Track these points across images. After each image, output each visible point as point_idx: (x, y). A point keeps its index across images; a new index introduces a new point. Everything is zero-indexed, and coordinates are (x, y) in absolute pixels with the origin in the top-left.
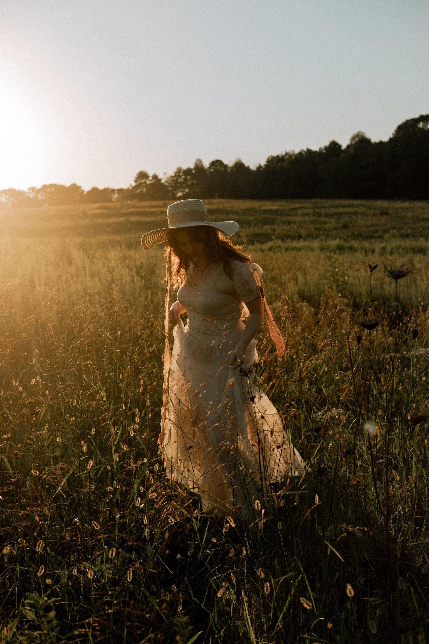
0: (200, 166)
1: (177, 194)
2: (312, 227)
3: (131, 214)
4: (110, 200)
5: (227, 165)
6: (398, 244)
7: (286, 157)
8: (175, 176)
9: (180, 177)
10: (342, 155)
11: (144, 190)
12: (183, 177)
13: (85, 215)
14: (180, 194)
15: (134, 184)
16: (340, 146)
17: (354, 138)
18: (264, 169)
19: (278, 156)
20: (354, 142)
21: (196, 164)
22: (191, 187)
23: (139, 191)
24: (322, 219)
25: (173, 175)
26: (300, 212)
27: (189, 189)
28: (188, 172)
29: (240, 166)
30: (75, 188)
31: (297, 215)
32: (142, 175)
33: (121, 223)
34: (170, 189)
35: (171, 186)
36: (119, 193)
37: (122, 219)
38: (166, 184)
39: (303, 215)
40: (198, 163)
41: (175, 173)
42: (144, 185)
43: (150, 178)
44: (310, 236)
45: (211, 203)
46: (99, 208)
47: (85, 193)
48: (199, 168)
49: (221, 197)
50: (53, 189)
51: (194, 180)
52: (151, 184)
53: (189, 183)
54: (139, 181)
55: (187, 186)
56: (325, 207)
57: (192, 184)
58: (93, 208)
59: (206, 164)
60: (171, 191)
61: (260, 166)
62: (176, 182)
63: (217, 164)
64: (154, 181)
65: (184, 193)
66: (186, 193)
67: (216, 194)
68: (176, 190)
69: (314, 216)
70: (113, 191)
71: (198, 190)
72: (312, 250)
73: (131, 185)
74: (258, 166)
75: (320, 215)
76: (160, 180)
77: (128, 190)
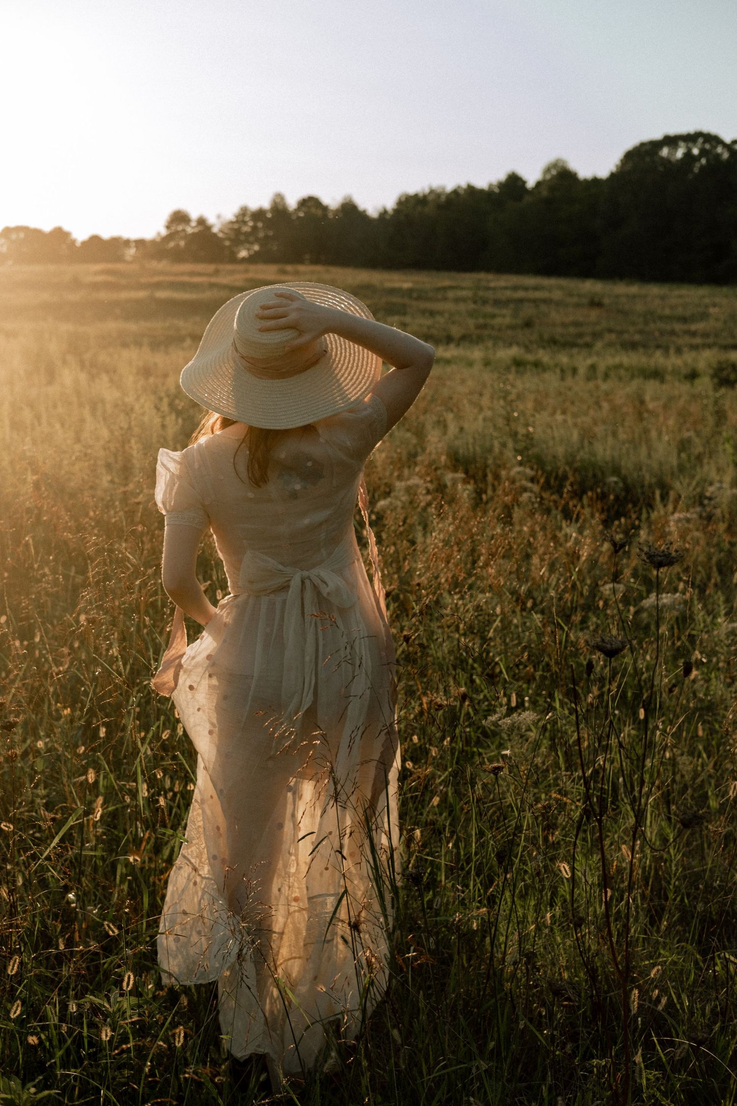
0: (280, 207)
1: (239, 252)
2: (471, 322)
3: (158, 286)
4: (120, 259)
5: (327, 206)
6: (617, 360)
7: (430, 198)
8: (237, 222)
9: (245, 223)
10: (527, 199)
11: (182, 243)
12: (251, 224)
13: (76, 284)
14: (243, 254)
15: (164, 232)
16: (524, 183)
17: (548, 170)
18: (393, 216)
19: (416, 195)
20: (548, 177)
21: (274, 202)
22: (264, 242)
23: (172, 244)
24: (489, 309)
25: (233, 219)
26: (451, 294)
27: (261, 246)
28: (259, 215)
29: (349, 209)
30: (60, 235)
31: (445, 299)
32: (179, 218)
33: (138, 301)
34: (227, 243)
35: (229, 239)
36: (137, 247)
37: (142, 294)
38: (221, 235)
39: (457, 300)
40: (278, 200)
41: (237, 216)
42: (182, 234)
43: (193, 224)
44: (465, 339)
45: (297, 273)
46: (103, 272)
47: (78, 244)
48: (279, 209)
49: (315, 261)
50: (22, 235)
51: (269, 230)
52: (193, 234)
53: (261, 235)
54: (173, 228)
55: (257, 240)
56: (494, 289)
57: (266, 237)
58: (91, 272)
59: (292, 202)
60: (229, 247)
61: (385, 212)
62: (238, 232)
63: (310, 203)
64: (200, 228)
65: (252, 252)
66: (256, 252)
67: (307, 256)
68: (237, 246)
69: (475, 302)
70: (127, 243)
71: (275, 248)
72: (470, 364)
73: (159, 234)
74: (381, 210)
75: (485, 302)
76: (209, 228)
77: (153, 242)
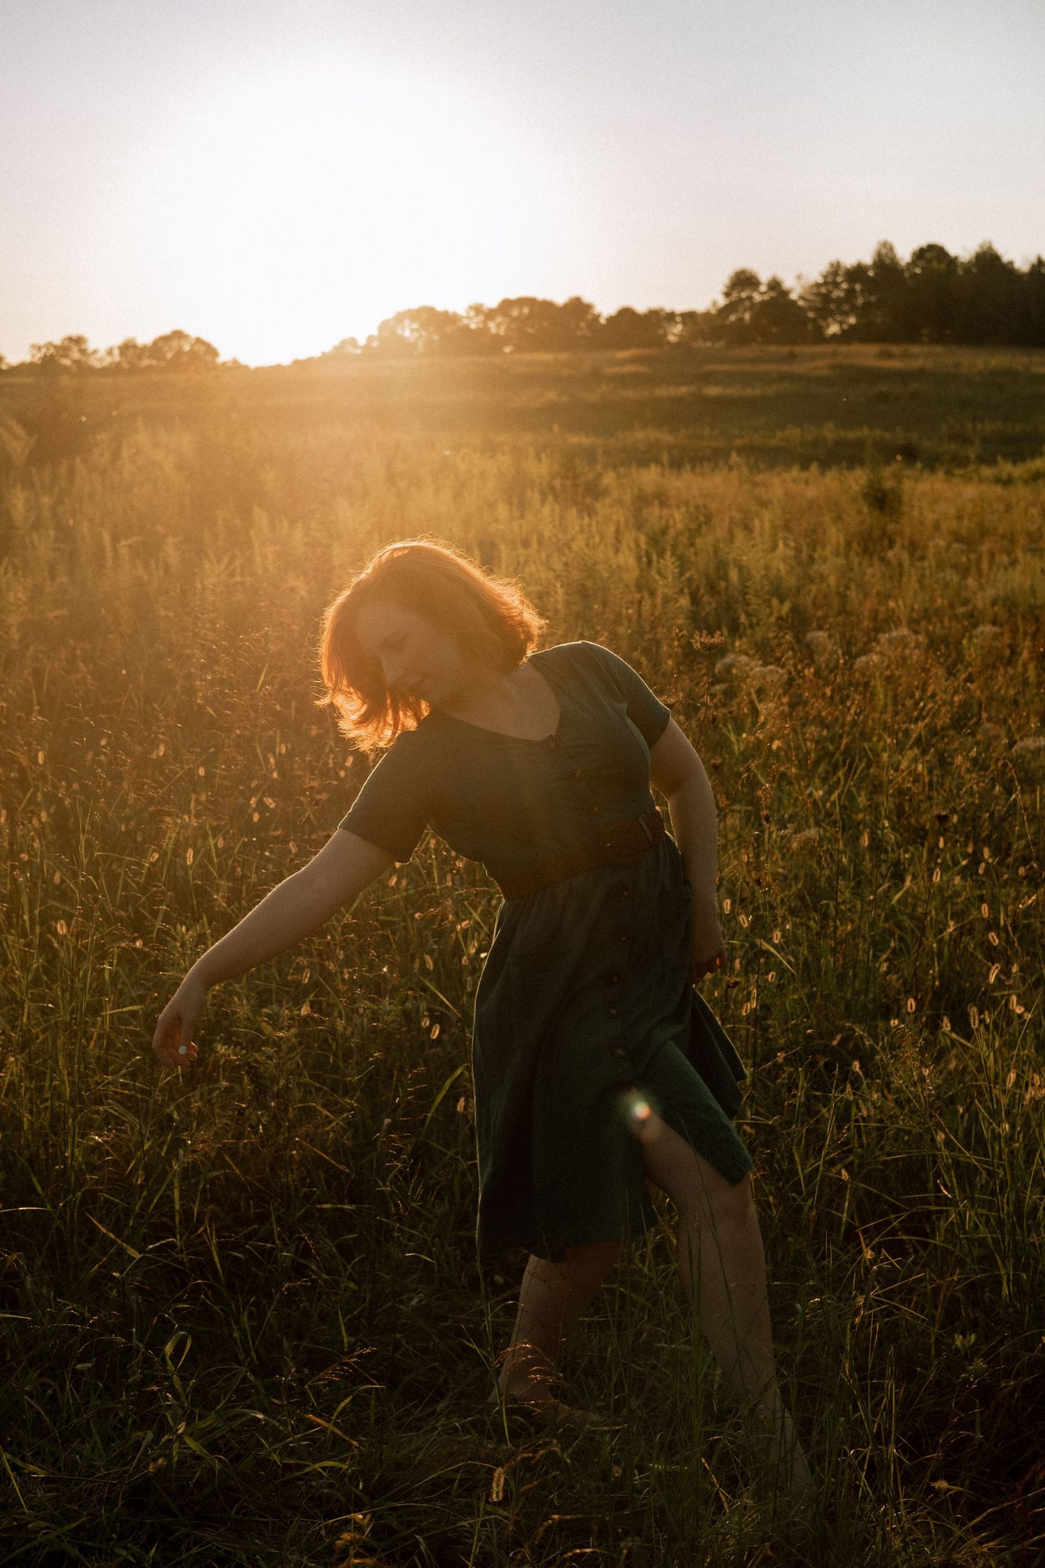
0: (887, 261)
1: (828, 327)
3: (709, 378)
4: (661, 340)
5: (956, 258)
8: (826, 283)
9: (836, 285)
11: (747, 316)
12: (845, 286)
13: (596, 376)
14: (834, 329)
15: (722, 301)
21: (879, 254)
22: (863, 312)
23: (733, 318)
25: (821, 280)
27: (858, 316)
28: (857, 273)
29: (988, 260)
30: (578, 308)
32: (744, 280)
33: (679, 400)
34: (811, 314)
36: (684, 323)
37: (684, 390)
38: (801, 303)
40: (884, 251)
41: (825, 277)
42: (747, 303)
43: (763, 288)
45: (905, 356)
46: (632, 361)
47: (603, 321)
48: (885, 264)
49: (934, 341)
50: (526, 310)
51: (871, 294)
52: (763, 303)
53: (860, 301)
54: (735, 295)
55: (854, 309)
57: (867, 304)
58: (617, 360)
60: (814, 320)
61: (1040, 264)
62: (826, 298)
63: (931, 255)
64: (773, 294)
65: (845, 327)
66: (851, 326)
67: (925, 331)
68: (825, 318)
70: (671, 317)
71: (879, 320)
73: (714, 304)
74: (1034, 260)
76: (785, 293)
77: (707, 315)
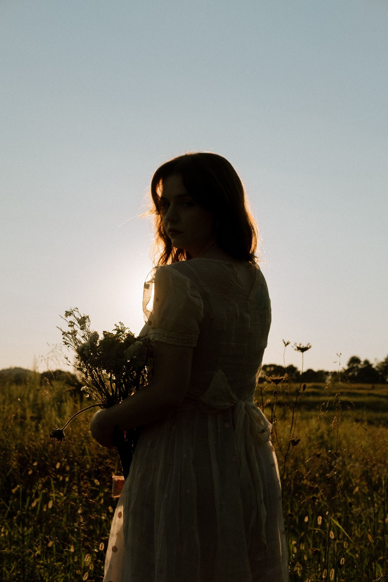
1: (387, 378)
3: (341, 394)
4: (323, 381)
11: (356, 373)
13: (296, 393)
23: (350, 374)
25: (384, 361)
30: (292, 369)
32: (355, 360)
34: (380, 373)
36: (332, 376)
37: (332, 398)
38: (377, 369)
42: (356, 369)
43: (362, 363)
46: (314, 387)
47: (301, 373)
50: (272, 369)
52: (362, 369)
54: (351, 365)
60: (382, 376)
62: (386, 368)
64: (366, 365)
68: (386, 375)
73: (344, 368)
76: (371, 365)
77: (341, 373)
